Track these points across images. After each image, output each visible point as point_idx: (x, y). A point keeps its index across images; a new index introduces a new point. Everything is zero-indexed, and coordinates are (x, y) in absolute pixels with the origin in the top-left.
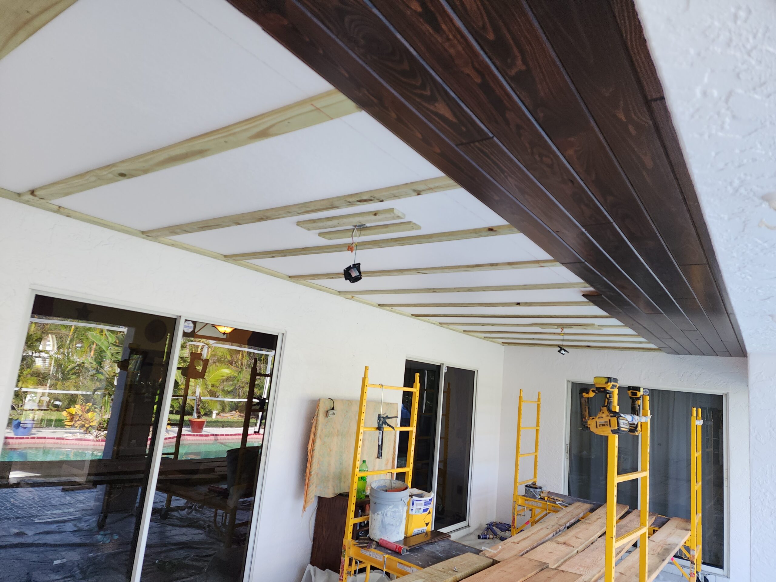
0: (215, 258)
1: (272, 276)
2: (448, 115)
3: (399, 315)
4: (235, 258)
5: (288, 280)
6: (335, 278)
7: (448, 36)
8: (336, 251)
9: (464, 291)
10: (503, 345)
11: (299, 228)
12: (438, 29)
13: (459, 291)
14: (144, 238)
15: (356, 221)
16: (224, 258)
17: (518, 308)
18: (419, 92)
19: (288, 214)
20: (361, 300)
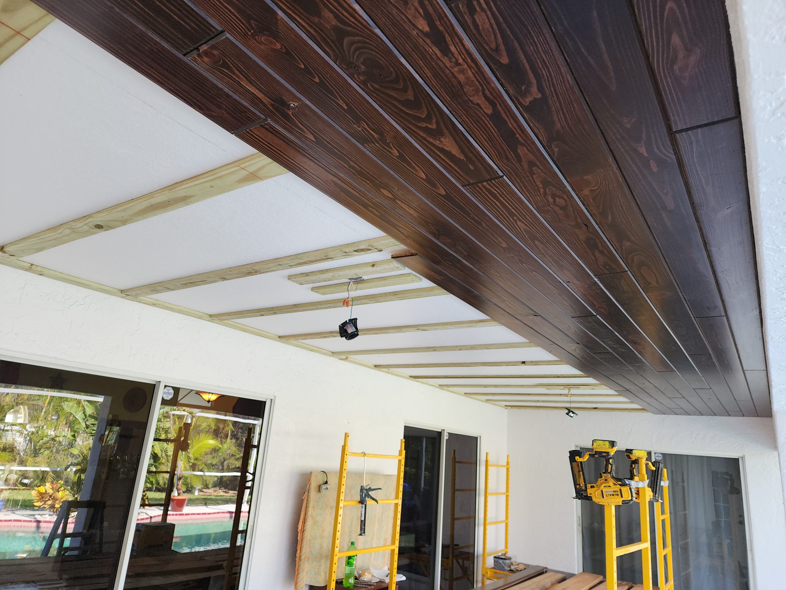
0: (200, 318)
1: (261, 336)
2: (455, 151)
3: (396, 377)
4: (220, 318)
5: (278, 341)
6: (329, 337)
7: (457, 60)
8: (330, 307)
9: (466, 349)
10: (506, 409)
11: (290, 282)
12: (446, 51)
13: (460, 350)
14: (122, 297)
15: (353, 273)
16: (209, 317)
17: (523, 367)
18: (424, 125)
19: (280, 267)
20: (355, 361)
